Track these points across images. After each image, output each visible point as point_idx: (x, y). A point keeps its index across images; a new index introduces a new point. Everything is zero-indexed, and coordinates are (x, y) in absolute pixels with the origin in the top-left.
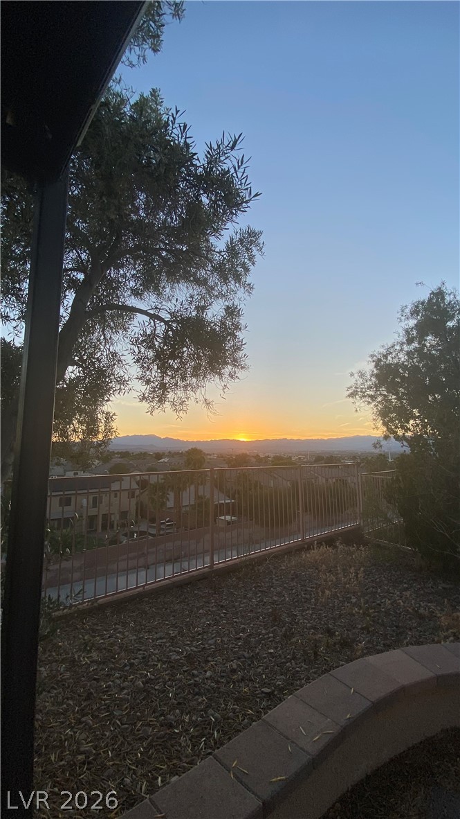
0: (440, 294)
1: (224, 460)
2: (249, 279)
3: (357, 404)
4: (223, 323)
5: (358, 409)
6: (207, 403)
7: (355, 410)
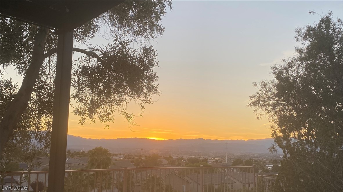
0: (327, 22)
1: (132, 162)
2: (160, 23)
3: (258, 112)
4: (141, 60)
5: (259, 116)
6: (128, 116)
7: (257, 117)
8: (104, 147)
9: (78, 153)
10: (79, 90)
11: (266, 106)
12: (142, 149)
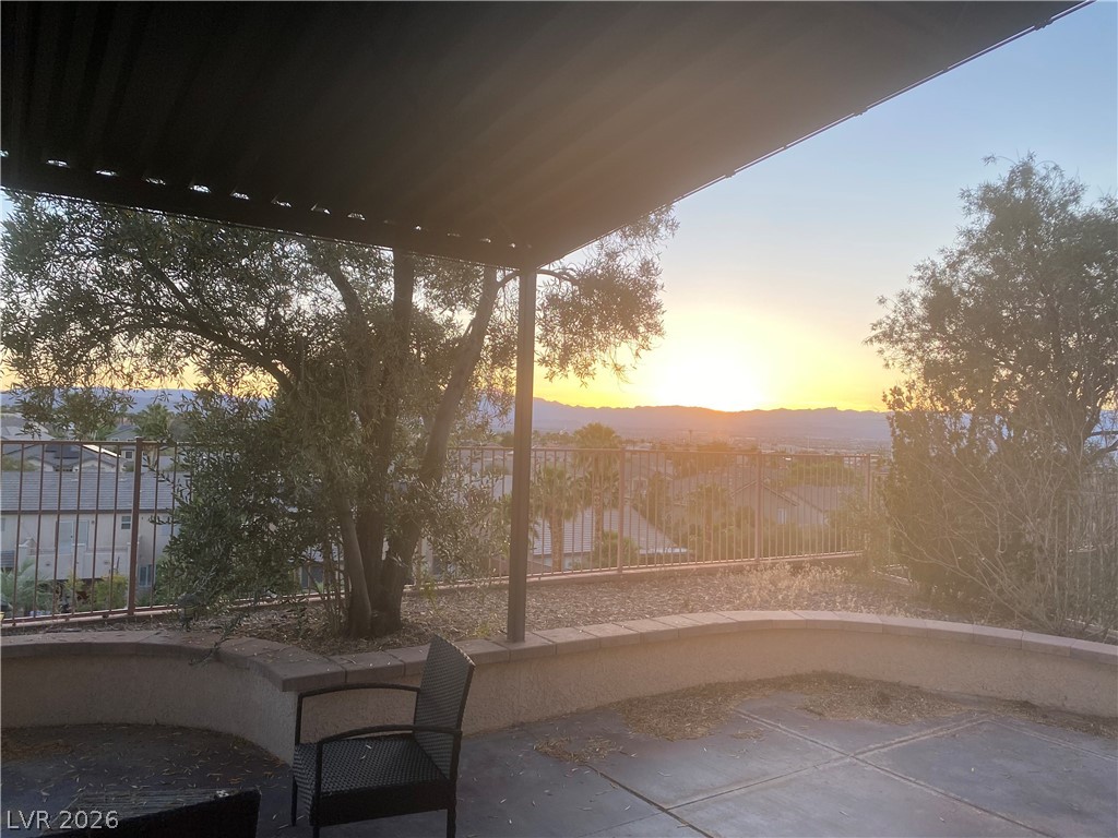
0: (1024, 173)
3: (888, 353)
5: (890, 362)
6: (618, 369)
7: (885, 363)
8: (605, 423)
9: (554, 437)
10: (546, 330)
11: (902, 341)
12: (691, 431)
